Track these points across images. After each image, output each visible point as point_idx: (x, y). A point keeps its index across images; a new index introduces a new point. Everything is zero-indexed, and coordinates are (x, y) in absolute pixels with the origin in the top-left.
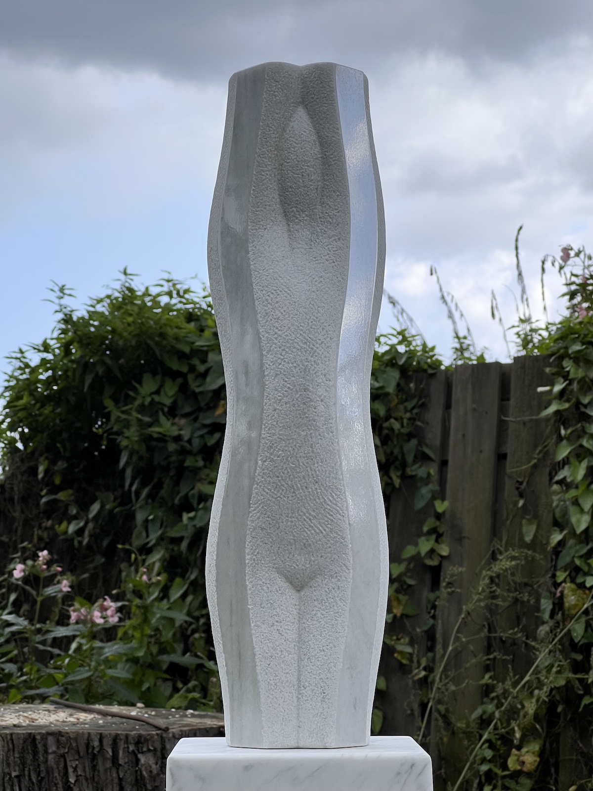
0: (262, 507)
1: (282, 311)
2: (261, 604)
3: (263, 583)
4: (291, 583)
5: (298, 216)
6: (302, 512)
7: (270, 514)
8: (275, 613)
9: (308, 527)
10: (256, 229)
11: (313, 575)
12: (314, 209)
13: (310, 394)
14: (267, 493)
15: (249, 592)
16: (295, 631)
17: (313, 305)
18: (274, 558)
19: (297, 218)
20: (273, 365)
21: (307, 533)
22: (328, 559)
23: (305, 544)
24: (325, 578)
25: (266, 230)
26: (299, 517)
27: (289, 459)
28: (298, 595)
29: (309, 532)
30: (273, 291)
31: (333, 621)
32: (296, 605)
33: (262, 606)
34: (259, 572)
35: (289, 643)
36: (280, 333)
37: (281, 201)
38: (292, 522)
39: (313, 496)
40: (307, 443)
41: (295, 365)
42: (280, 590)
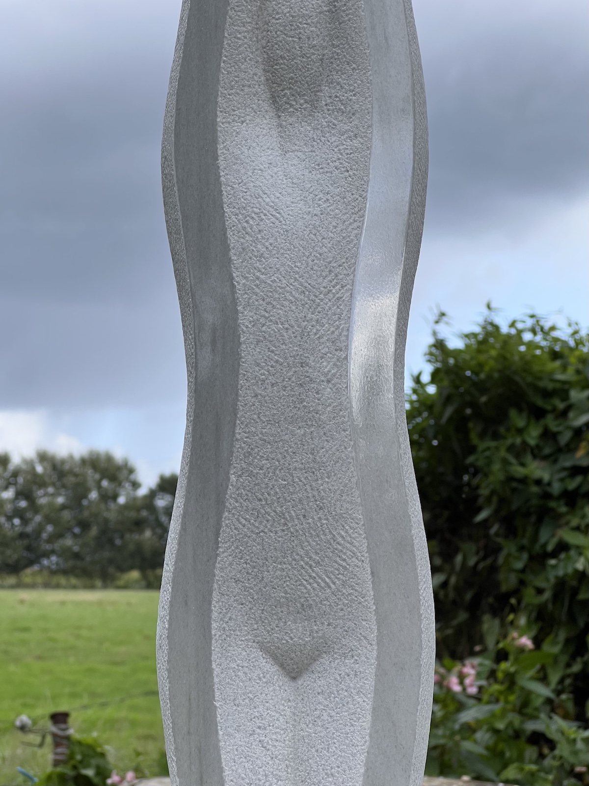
0: (237, 548)
1: (267, 244)
2: (235, 700)
3: (238, 666)
4: (282, 666)
5: (294, 103)
6: (298, 554)
7: (248, 558)
8: (257, 714)
9: (307, 578)
10: (229, 123)
11: (317, 653)
12: (318, 91)
13: (311, 370)
14: (244, 526)
15: (216, 680)
16: (287, 742)
17: (315, 235)
18: (256, 626)
19: (292, 106)
20: (253, 326)
21: (306, 588)
22: (338, 629)
23: (303, 605)
24: (335, 659)
25: (245, 124)
26: (294, 562)
27: (278, 472)
28: (293, 684)
29: (309, 587)
30: (253, 215)
31: (347, 728)
32: (289, 701)
33: (237, 702)
34: (231, 648)
35: (277, 761)
36: (262, 277)
37: (267, 80)
38: (283, 570)
39: (315, 531)
40: (305, 447)
41: (286, 326)
42: (264, 677)
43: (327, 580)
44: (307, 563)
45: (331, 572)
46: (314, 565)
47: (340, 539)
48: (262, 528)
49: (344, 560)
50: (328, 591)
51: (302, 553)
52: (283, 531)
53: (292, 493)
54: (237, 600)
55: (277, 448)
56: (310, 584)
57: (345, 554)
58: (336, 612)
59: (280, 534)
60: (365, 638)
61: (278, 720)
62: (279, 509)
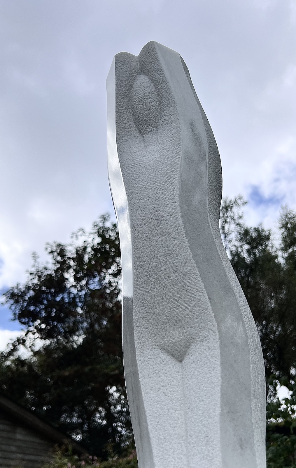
1: (138, 173)
15: (139, 368)
18: (155, 338)
22: (196, 328)
23: (176, 321)
24: (197, 344)
26: (167, 300)
27: (152, 260)
28: (180, 364)
42: (163, 362)
43: (186, 305)
44: (174, 299)
45: (187, 301)
46: (178, 299)
47: (188, 284)
48: (150, 288)
49: (193, 294)
50: (187, 310)
51: (171, 294)
52: (160, 286)
53: (160, 268)
54: (144, 327)
55: (151, 249)
56: (178, 309)
57: (192, 291)
58: (193, 320)
59: (158, 288)
60: (211, 330)
61: (173, 381)
62: (156, 277)
